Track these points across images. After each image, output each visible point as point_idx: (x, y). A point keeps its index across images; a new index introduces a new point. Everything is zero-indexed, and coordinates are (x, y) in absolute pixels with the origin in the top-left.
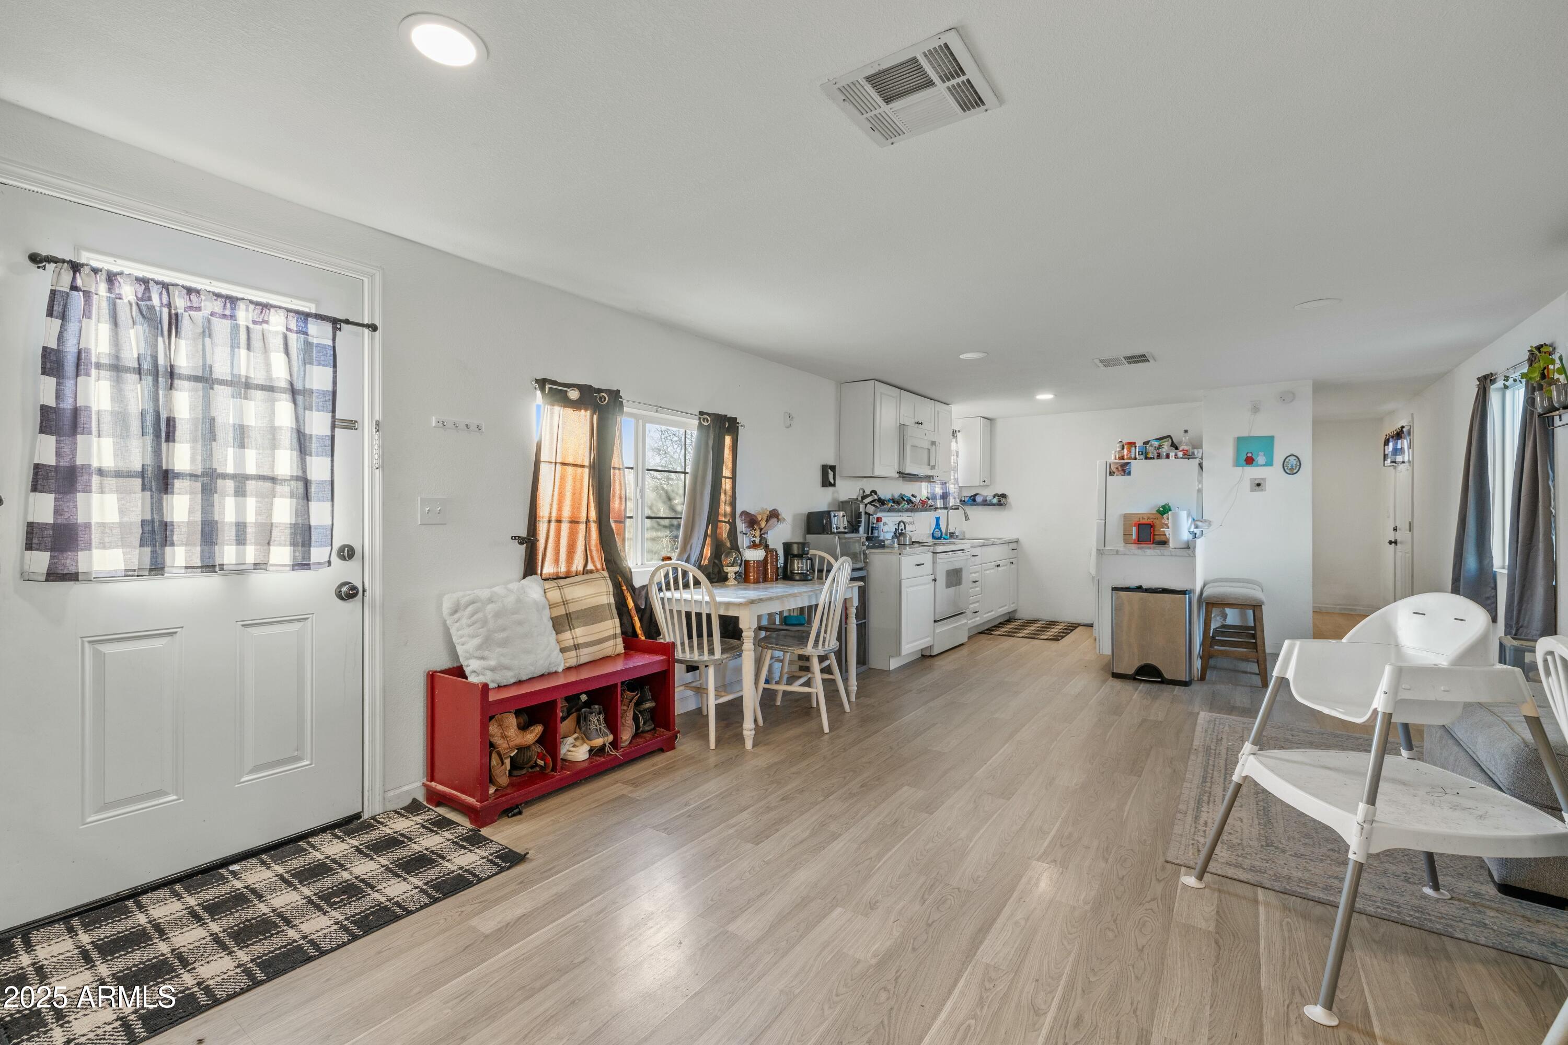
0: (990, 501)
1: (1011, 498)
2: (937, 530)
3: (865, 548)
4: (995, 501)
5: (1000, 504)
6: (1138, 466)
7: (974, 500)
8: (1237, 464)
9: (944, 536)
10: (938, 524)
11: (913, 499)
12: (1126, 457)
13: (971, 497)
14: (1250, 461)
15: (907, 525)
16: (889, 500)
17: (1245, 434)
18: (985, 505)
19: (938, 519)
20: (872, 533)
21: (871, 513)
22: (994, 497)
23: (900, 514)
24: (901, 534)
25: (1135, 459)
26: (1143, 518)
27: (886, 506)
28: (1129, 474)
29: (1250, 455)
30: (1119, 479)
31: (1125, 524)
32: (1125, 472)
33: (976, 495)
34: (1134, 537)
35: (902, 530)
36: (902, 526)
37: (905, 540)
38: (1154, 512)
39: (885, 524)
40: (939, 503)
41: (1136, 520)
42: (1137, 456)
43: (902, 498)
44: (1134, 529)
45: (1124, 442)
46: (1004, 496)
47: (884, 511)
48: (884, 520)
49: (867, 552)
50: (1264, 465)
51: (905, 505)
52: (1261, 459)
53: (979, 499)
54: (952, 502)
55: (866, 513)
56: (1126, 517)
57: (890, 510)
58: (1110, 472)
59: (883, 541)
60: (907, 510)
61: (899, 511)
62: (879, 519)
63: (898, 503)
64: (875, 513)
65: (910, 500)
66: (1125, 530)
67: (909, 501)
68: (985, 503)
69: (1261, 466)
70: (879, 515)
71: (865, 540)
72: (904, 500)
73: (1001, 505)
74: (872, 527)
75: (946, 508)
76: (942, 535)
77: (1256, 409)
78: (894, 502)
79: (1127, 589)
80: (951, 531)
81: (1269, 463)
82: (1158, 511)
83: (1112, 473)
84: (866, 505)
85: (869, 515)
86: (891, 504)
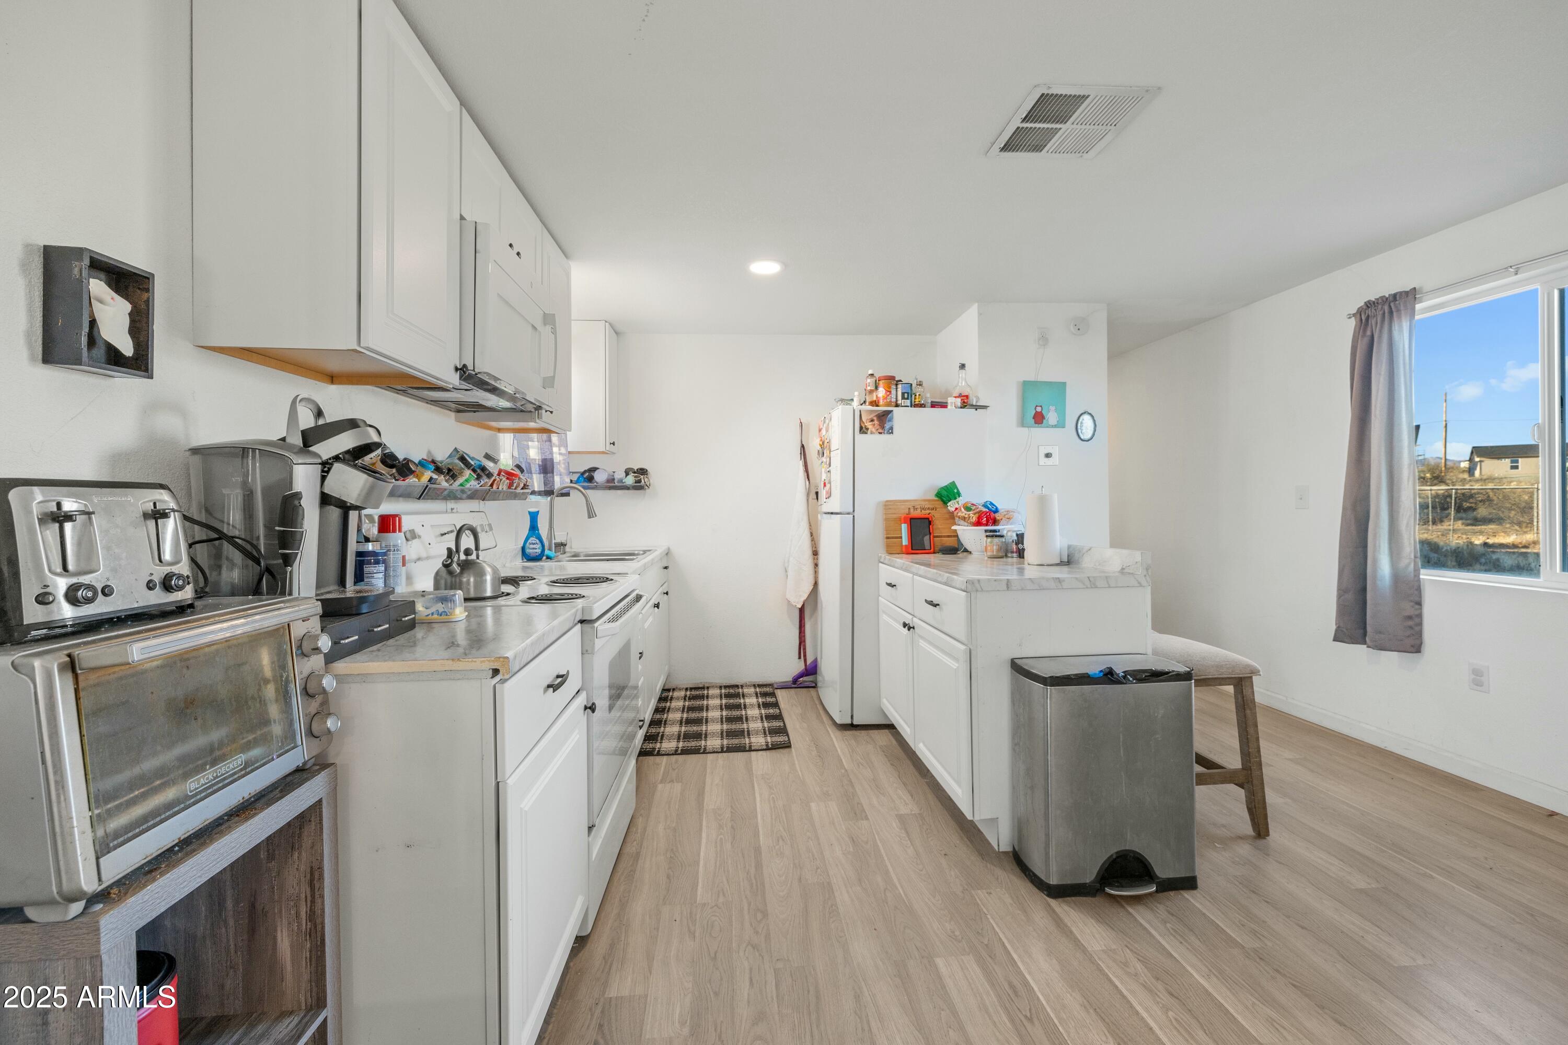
0: (621, 481)
1: (654, 478)
2: (532, 540)
3: (317, 661)
4: (630, 480)
5: (639, 486)
6: (902, 416)
7: (591, 479)
8: (1022, 423)
9: (547, 552)
10: (534, 528)
11: (490, 465)
12: (881, 402)
13: (583, 474)
14: (1039, 418)
15: (482, 536)
16: (422, 464)
17: (1031, 377)
18: (610, 488)
19: (534, 517)
20: (359, 577)
21: (352, 499)
22: (627, 474)
23: (451, 504)
24: (466, 566)
25: (897, 406)
26: (915, 509)
27: (412, 480)
28: (891, 431)
29: (1039, 409)
30: (873, 441)
31: (886, 520)
32: (883, 428)
33: (594, 470)
34: (905, 541)
35: (468, 552)
36: (467, 541)
37: (480, 584)
38: (932, 496)
39: (412, 536)
40: (537, 482)
41: (903, 511)
42: (899, 402)
43: (462, 459)
44: (904, 527)
45: (877, 375)
46: (643, 472)
47: (406, 495)
48: (408, 523)
49: (328, 682)
50: (1055, 426)
51: (467, 480)
52: (1051, 417)
53: (600, 477)
54: (559, 482)
55: (325, 500)
56: (888, 506)
57: (425, 494)
58: (861, 428)
59: (410, 606)
60: (474, 495)
61: (451, 496)
62: (387, 524)
63: (451, 474)
64: (370, 497)
65: (483, 469)
66: (887, 529)
67: (481, 472)
68: (612, 485)
69: (1052, 426)
70: (387, 508)
71: (315, 624)
72: (468, 465)
73: (641, 488)
74: (360, 554)
75: (549, 493)
76: (543, 550)
77: (1044, 340)
78: (438, 470)
79: (1082, 679)
80: (558, 540)
81: (1061, 425)
82: (939, 495)
83: (863, 430)
84: (326, 467)
85: (345, 508)
86: (428, 474)
